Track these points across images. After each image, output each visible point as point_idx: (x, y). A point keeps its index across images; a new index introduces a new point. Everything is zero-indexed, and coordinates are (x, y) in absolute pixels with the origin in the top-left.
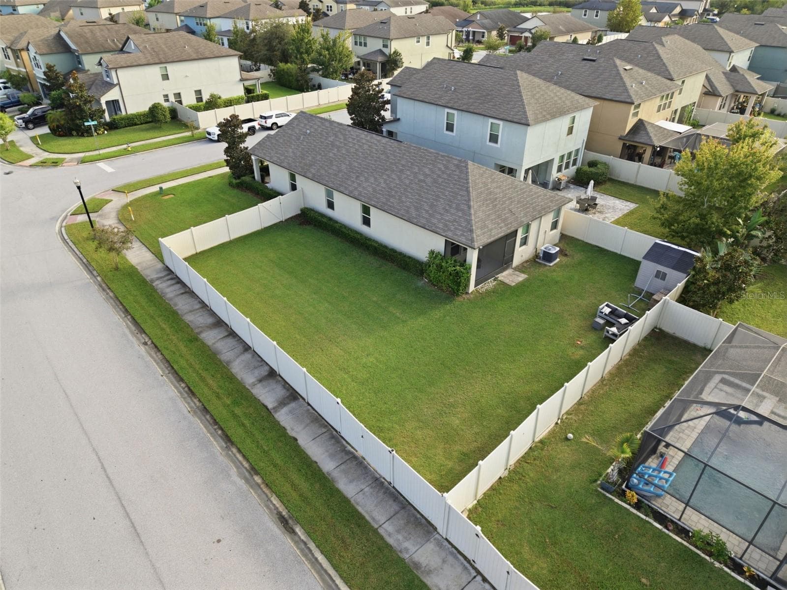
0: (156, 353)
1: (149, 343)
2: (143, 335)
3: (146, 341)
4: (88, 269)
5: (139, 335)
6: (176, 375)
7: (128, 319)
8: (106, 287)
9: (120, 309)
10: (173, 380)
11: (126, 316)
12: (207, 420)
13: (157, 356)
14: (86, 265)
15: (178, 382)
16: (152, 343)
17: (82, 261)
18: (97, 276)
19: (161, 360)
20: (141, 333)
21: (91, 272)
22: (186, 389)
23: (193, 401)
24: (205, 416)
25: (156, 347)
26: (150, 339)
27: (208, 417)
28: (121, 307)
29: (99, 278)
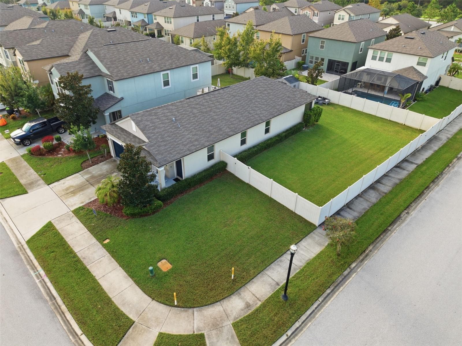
0: (412, 206)
1: (406, 211)
2: (402, 216)
3: (405, 213)
4: (341, 281)
5: (403, 218)
6: (421, 195)
7: (392, 228)
8: (364, 255)
9: (384, 236)
10: (424, 196)
11: (390, 230)
12: (437, 180)
13: (413, 205)
14: (336, 287)
15: (424, 193)
16: (405, 210)
17: (329, 294)
18: (350, 268)
19: (416, 203)
20: (400, 218)
21: (345, 277)
22: (427, 190)
23: (431, 187)
24: (436, 182)
25: (408, 207)
26: (403, 211)
27: (436, 180)
28: (382, 236)
29: (353, 265)
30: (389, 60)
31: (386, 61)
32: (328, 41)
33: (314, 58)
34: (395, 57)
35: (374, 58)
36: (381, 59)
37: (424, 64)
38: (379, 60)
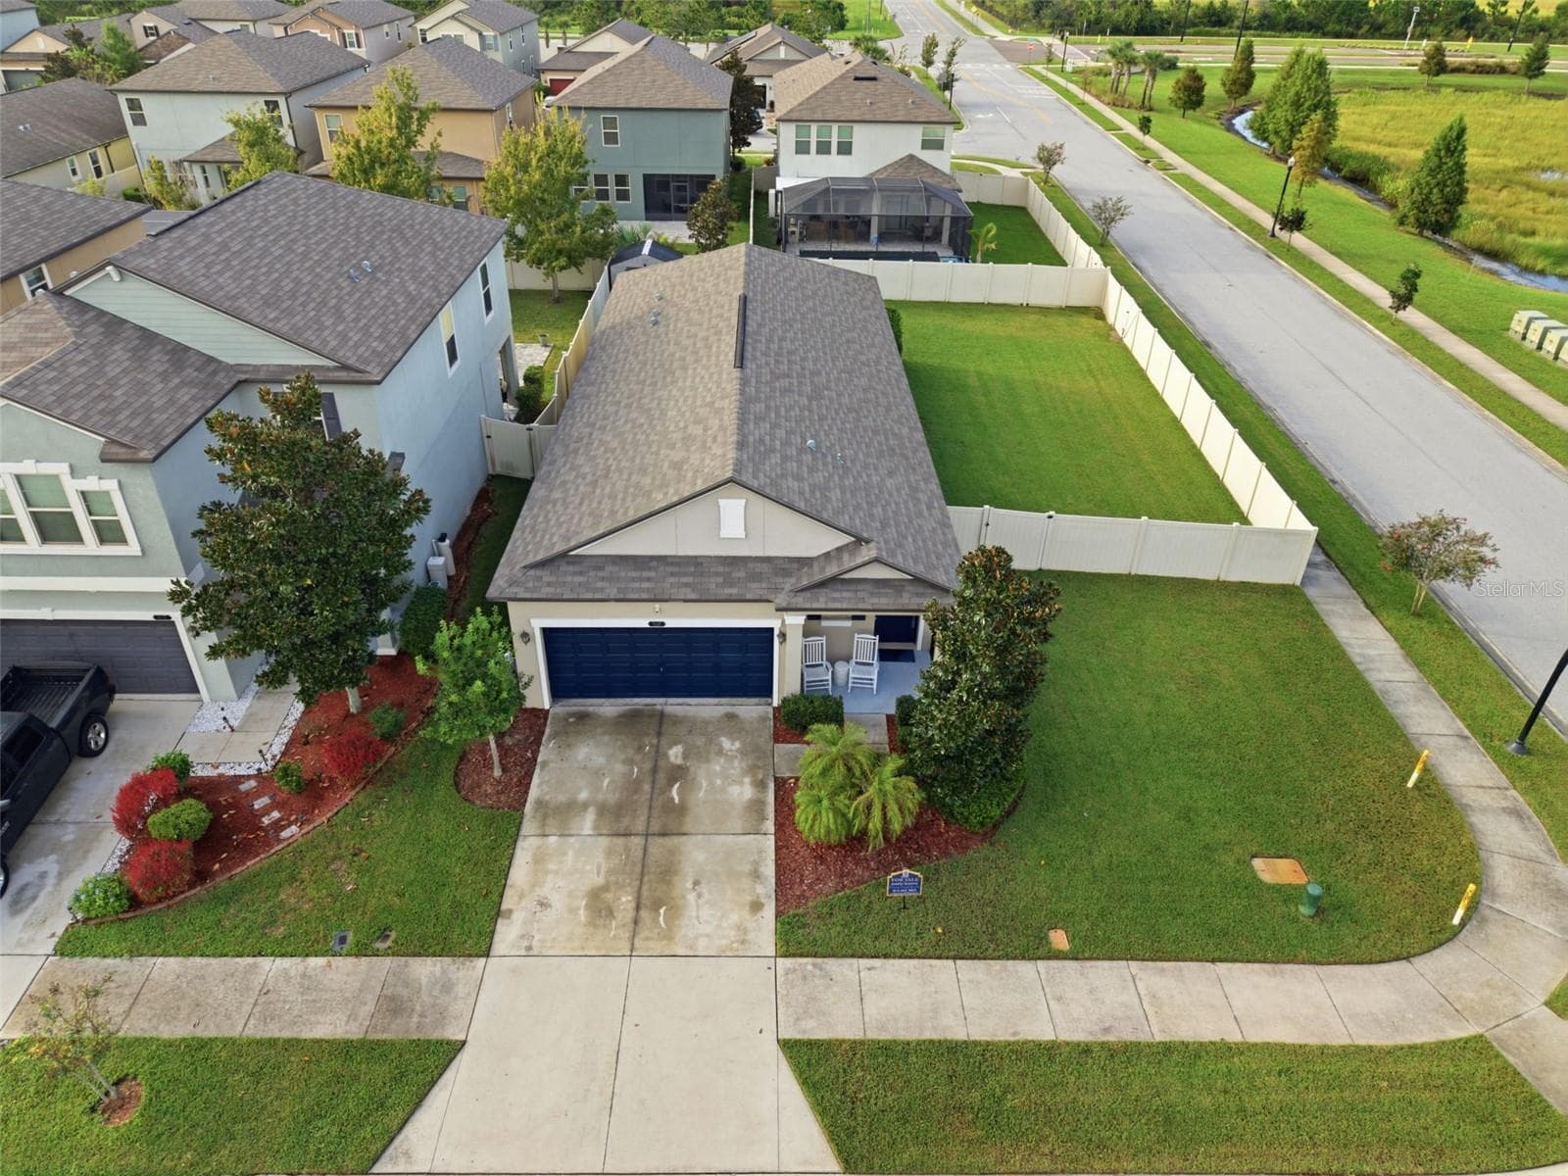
30: (845, 149)
31: (839, 152)
32: (627, 115)
33: (611, 180)
34: (860, 135)
35: (802, 148)
36: (824, 148)
37: (938, 145)
38: (818, 153)
